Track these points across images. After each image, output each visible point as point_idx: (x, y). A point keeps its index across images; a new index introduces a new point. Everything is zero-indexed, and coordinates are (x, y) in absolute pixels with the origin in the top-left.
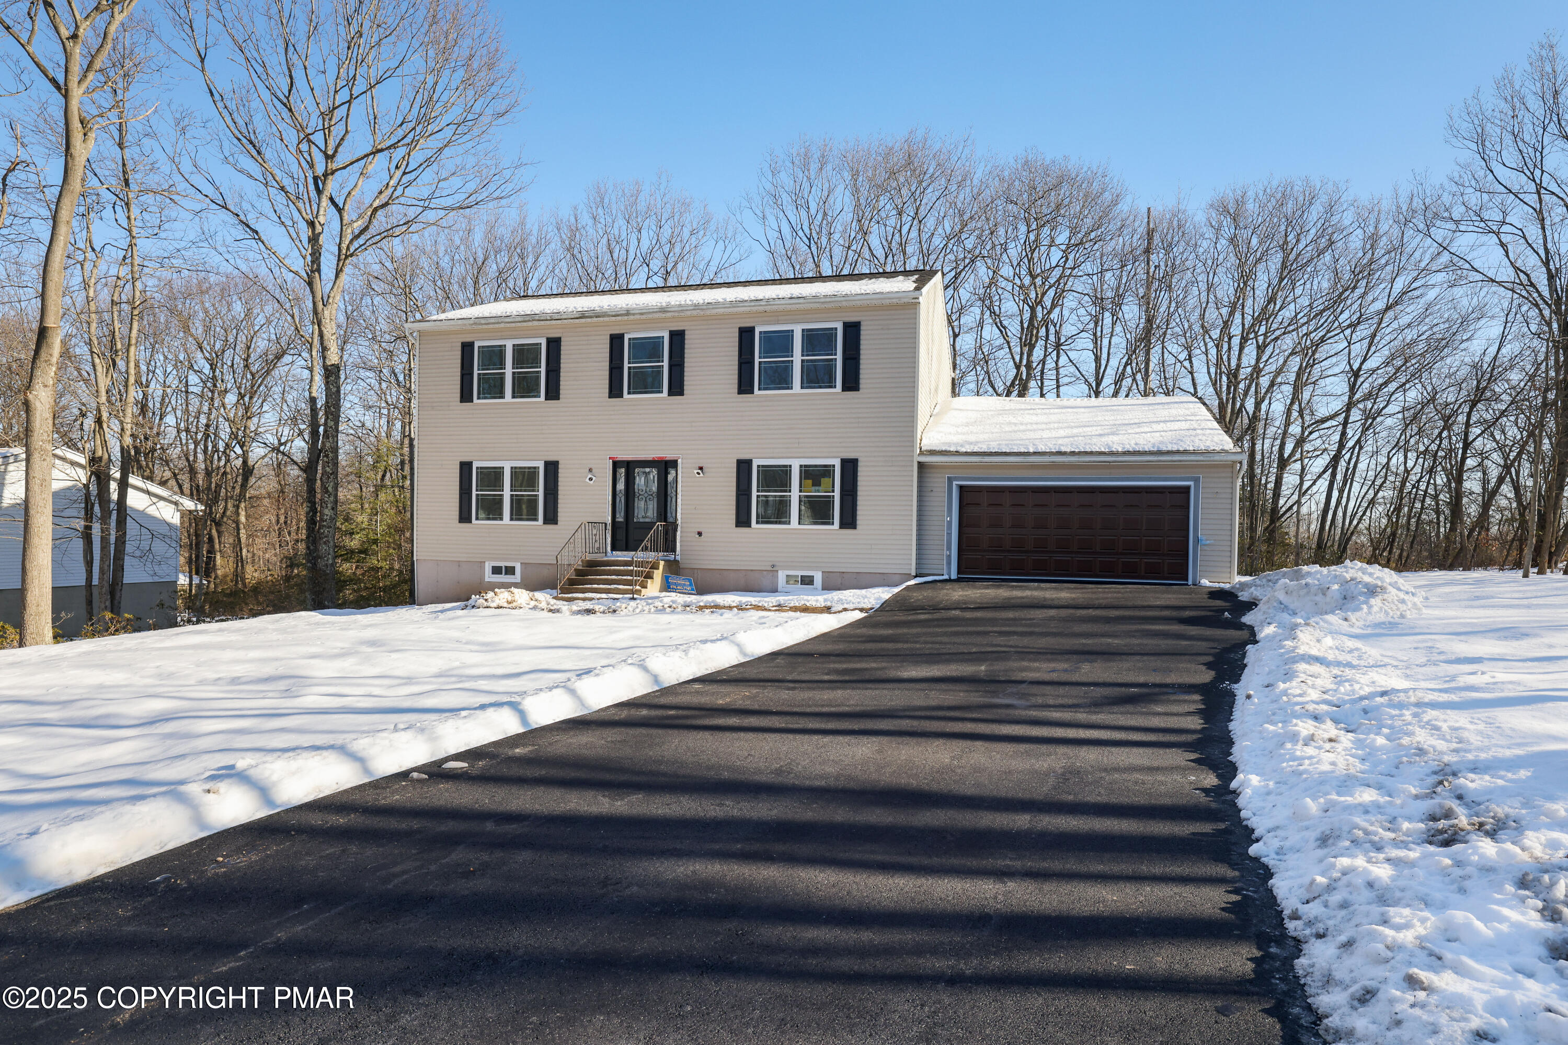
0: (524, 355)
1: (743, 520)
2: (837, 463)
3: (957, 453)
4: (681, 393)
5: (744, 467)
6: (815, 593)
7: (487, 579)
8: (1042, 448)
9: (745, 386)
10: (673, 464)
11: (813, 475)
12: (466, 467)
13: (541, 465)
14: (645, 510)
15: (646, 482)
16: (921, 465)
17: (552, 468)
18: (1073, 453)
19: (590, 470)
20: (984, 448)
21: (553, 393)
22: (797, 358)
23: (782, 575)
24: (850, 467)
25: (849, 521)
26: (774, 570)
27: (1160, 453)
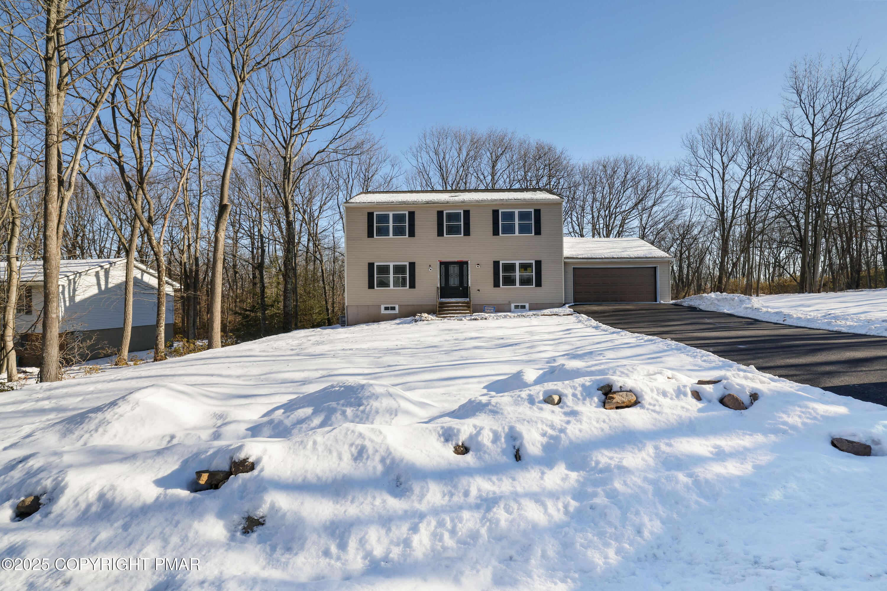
0: (398, 218)
1: (496, 284)
2: (533, 262)
3: (577, 258)
4: (469, 235)
5: (496, 264)
6: (526, 311)
7: (382, 312)
8: (606, 256)
9: (496, 232)
10: (467, 263)
11: (525, 267)
12: (371, 266)
13: (407, 264)
14: (454, 281)
15: (454, 270)
16: (565, 263)
17: (412, 265)
18: (618, 258)
19: (430, 266)
20: (586, 256)
21: (412, 234)
22: (517, 222)
23: (513, 306)
24: (538, 263)
25: (539, 284)
26: (509, 304)
27: (646, 258)
